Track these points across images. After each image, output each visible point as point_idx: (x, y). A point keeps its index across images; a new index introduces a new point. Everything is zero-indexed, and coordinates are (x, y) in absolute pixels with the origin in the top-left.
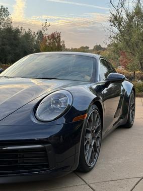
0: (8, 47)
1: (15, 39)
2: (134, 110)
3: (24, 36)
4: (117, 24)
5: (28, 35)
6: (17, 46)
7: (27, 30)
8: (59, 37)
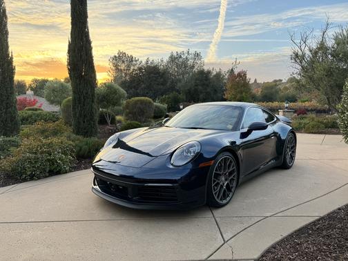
0: (200, 87)
1: (206, 80)
2: (294, 152)
3: (215, 76)
4: (298, 61)
5: (218, 75)
6: (208, 86)
7: (218, 70)
8: (245, 75)
